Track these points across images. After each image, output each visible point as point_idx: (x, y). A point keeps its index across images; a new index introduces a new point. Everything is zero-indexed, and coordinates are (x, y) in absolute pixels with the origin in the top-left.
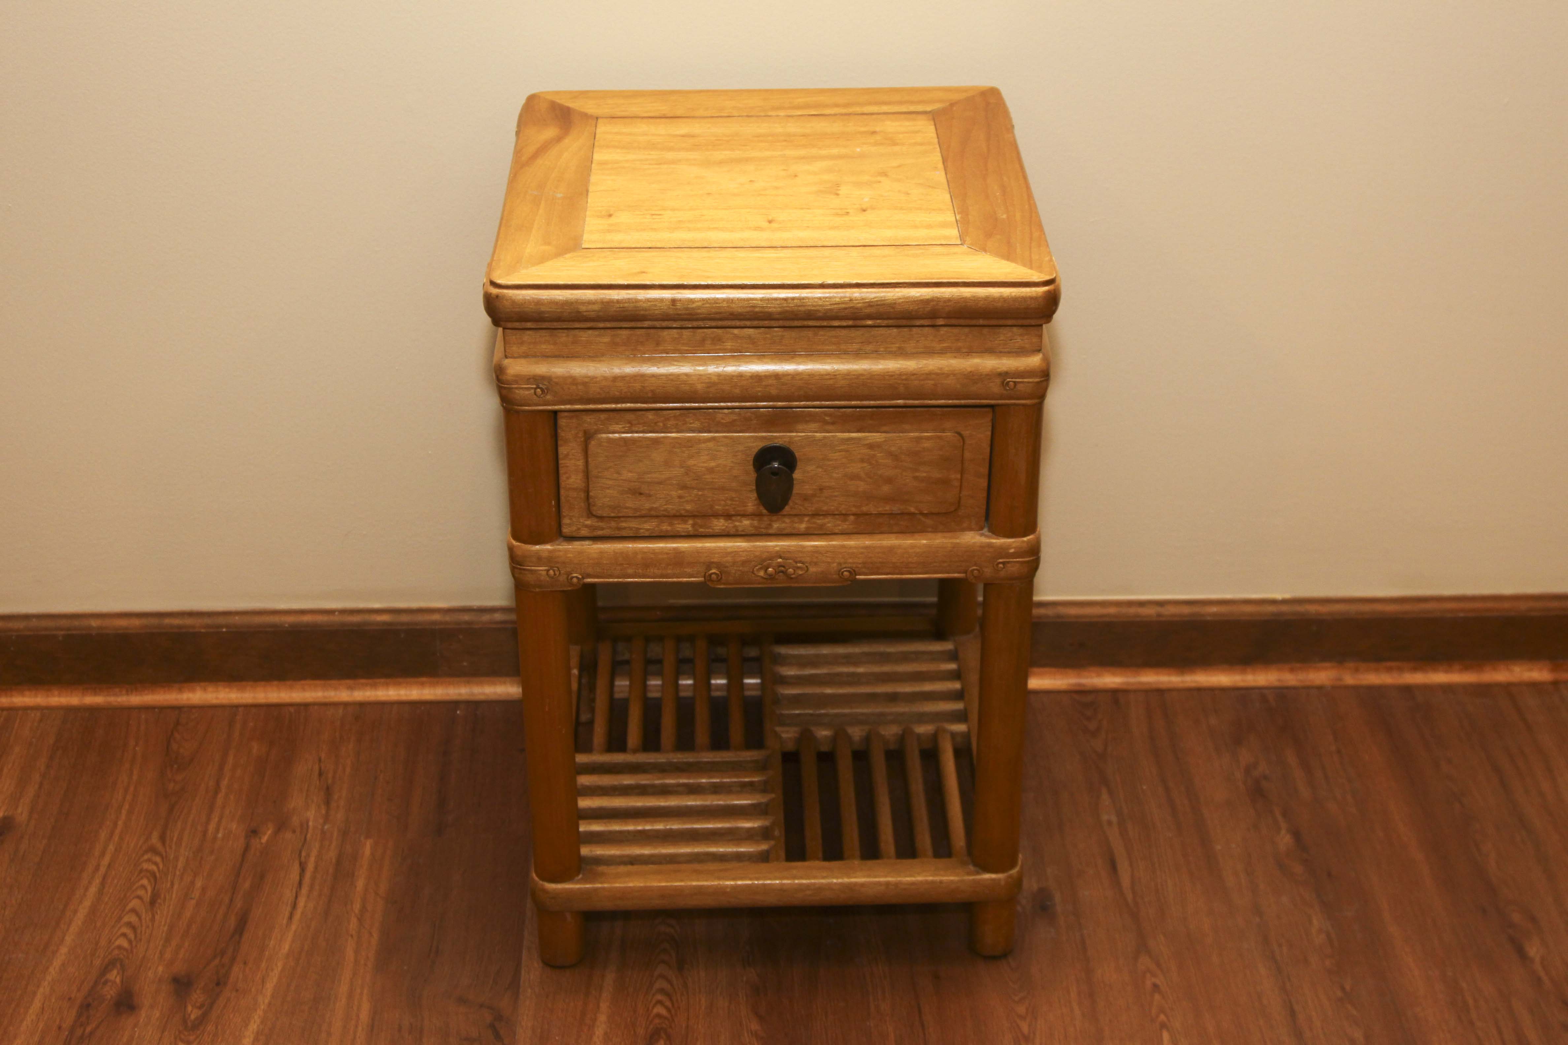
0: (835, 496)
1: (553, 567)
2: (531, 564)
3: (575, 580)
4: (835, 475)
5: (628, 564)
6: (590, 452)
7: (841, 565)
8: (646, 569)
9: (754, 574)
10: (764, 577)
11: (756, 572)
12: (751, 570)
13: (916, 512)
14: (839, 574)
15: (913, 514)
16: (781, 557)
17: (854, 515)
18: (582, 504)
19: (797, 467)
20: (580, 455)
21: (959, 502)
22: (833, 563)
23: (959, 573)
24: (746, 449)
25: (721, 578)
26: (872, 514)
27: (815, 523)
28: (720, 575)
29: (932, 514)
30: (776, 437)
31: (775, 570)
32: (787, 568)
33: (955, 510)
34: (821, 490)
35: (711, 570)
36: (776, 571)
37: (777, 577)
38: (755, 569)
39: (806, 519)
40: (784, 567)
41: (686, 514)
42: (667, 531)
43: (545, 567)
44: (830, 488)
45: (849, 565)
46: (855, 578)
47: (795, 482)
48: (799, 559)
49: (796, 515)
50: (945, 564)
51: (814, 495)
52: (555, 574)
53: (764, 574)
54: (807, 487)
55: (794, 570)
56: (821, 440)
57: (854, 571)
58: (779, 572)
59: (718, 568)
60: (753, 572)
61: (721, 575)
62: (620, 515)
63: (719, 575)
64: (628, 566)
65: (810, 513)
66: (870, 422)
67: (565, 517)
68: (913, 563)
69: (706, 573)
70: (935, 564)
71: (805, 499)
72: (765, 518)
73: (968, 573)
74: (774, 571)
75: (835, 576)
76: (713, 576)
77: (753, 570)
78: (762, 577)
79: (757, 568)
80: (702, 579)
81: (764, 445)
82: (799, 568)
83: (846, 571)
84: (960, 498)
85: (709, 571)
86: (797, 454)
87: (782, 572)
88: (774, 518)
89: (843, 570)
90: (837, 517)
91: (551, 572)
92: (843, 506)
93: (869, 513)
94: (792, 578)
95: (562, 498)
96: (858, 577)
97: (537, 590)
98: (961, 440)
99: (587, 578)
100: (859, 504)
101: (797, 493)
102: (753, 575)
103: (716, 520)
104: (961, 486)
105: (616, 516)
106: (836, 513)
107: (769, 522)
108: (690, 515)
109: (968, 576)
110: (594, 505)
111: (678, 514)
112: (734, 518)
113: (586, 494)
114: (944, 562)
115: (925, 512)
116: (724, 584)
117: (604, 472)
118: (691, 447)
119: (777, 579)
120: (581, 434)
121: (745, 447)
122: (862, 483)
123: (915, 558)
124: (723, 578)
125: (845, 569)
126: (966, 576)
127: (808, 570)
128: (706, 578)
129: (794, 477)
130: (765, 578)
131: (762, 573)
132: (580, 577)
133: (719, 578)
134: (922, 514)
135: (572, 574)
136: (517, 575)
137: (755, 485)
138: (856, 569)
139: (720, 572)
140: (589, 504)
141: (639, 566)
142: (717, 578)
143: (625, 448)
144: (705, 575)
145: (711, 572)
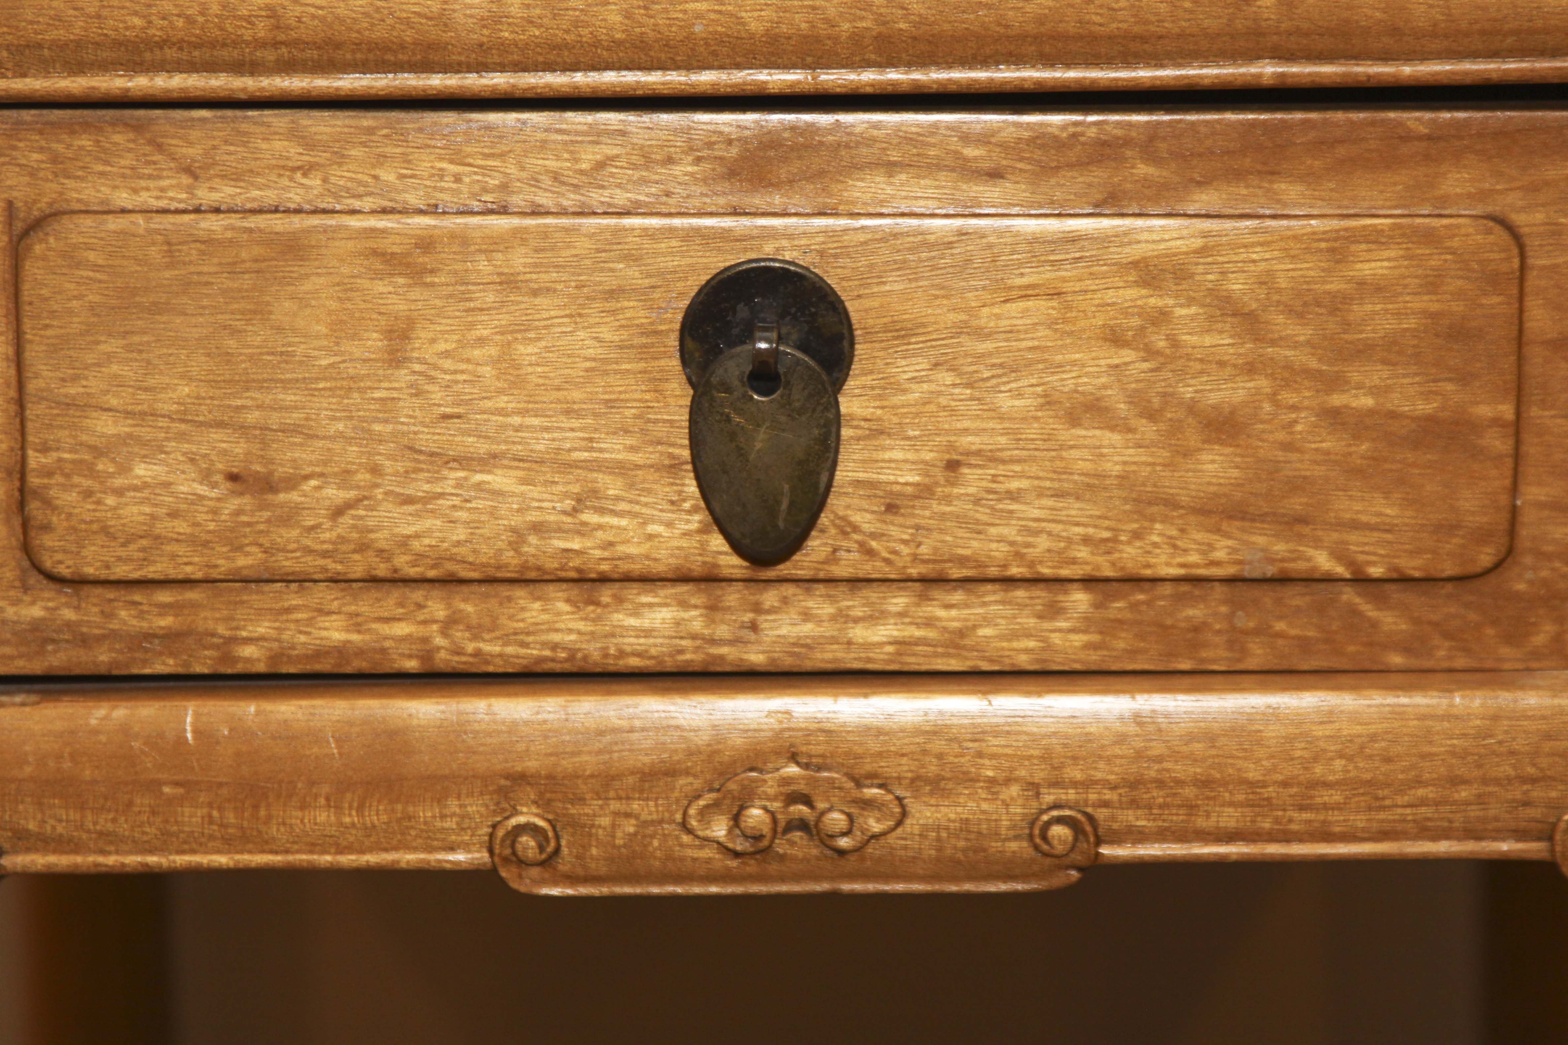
0: (1013, 496)
4: (1006, 403)
5: (177, 784)
6: (27, 293)
7: (1038, 795)
8: (256, 807)
9: (690, 831)
10: (730, 845)
11: (694, 823)
12: (678, 817)
13: (1340, 570)
14: (1031, 837)
15: (1330, 579)
16: (794, 758)
17: (1089, 582)
19: (856, 367)
21: (1512, 532)
22: (1008, 781)
23: (1520, 835)
24: (647, 282)
25: (557, 850)
26: (1155, 580)
27: (929, 622)
28: (551, 834)
29: (1403, 580)
30: (771, 234)
31: (772, 814)
32: (821, 805)
33: (1498, 566)
34: (952, 466)
35: (515, 813)
36: (775, 821)
37: (781, 847)
38: (692, 811)
39: (898, 601)
40: (807, 801)
41: (413, 572)
42: (341, 651)
44: (992, 458)
45: (1071, 795)
46: (1098, 854)
47: (845, 432)
48: (868, 767)
49: (856, 582)
50: (1464, 794)
51: (925, 491)
53: (730, 831)
54: (898, 455)
55: (849, 816)
56: (950, 245)
57: (1090, 818)
58: (790, 827)
59: (543, 803)
60: (684, 826)
61: (557, 838)
62: (152, 571)
64: (181, 791)
65: (913, 572)
66: (1143, 169)
68: (1327, 785)
69: (494, 826)
70: (1421, 792)
71: (891, 508)
72: (732, 596)
73: (1558, 837)
74: (767, 818)
75: (1014, 846)
76: (526, 841)
77: (685, 814)
78: (718, 843)
79: (702, 803)
80: (481, 856)
81: (722, 265)
82: (868, 804)
83: (1060, 820)
84: (1514, 512)
85: (507, 818)
86: (851, 306)
87: (803, 825)
88: (770, 597)
89: (1045, 818)
90: (1020, 594)
92: (1043, 543)
93: (1148, 572)
94: (842, 853)
96: (1106, 850)
98: (1515, 251)
99: (15, 851)
100: (1106, 534)
101: (858, 483)
102: (686, 838)
103: (537, 605)
104: (1517, 456)
105: (136, 575)
106: (1015, 571)
107: (748, 617)
108: (432, 574)
109: (1558, 849)
110: (47, 528)
111: (382, 570)
112: (606, 595)
113: (17, 484)
114: (1456, 781)
115: (1376, 571)
116: (571, 879)
117: (86, 378)
118: (432, 271)
119: (782, 858)
121: (649, 276)
122: (1116, 438)
123: (1339, 764)
124: (565, 851)
125: (1055, 813)
126: (1552, 851)
127: (904, 814)
128: (497, 851)
129: (843, 410)
130: (736, 854)
131: (720, 829)
133: (550, 849)
134: (1360, 580)
137: (686, 442)
138: (1101, 814)
139: (549, 821)
140: (25, 525)
141: (224, 791)
142: (541, 848)
143: (169, 273)
144: (491, 836)
145: (514, 821)
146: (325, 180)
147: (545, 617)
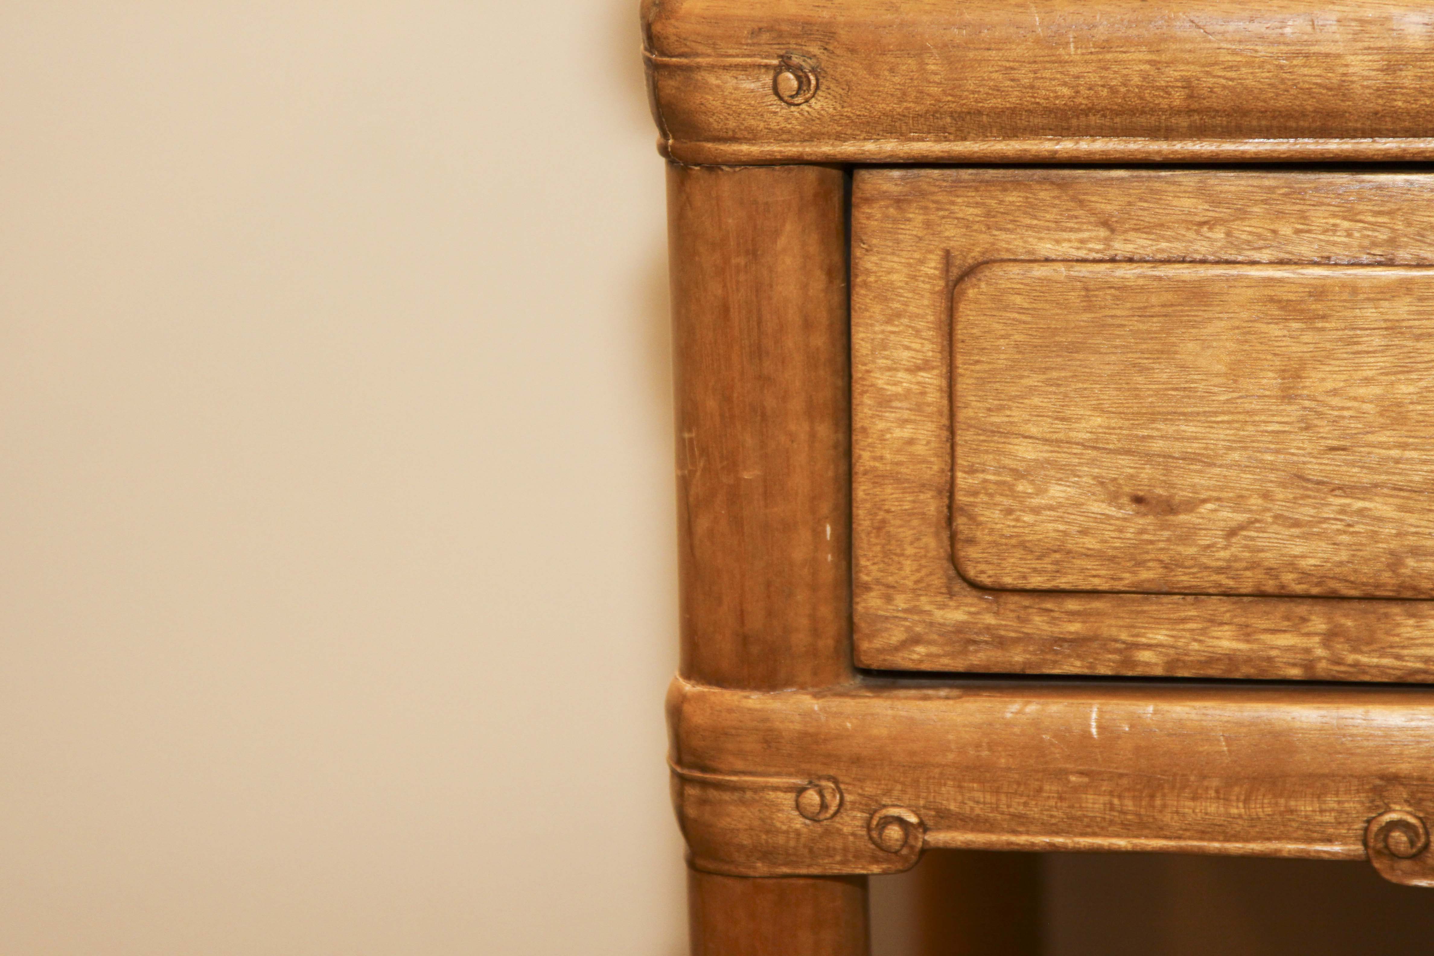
1: (820, 778)
2: (740, 765)
3: (894, 832)
5: (1082, 773)
6: (960, 333)
8: (1152, 797)
18: (930, 541)
20: (928, 346)
25: (1427, 846)
28: (1421, 831)
35: (1388, 810)
41: (1299, 588)
42: (1231, 658)
43: (790, 775)
52: (824, 806)
59: (1414, 802)
61: (1427, 834)
62: (1063, 582)
63: (1417, 835)
64: (1086, 780)
67: (867, 588)
69: (1369, 821)
76: (1398, 836)
80: (1356, 849)
91: (812, 797)
95: (861, 513)
97: (761, 868)
99: (938, 829)
103: (1411, 622)
105: (1049, 585)
108: (1315, 591)
110: (971, 541)
111: (1270, 586)
113: (946, 501)
117: (1010, 408)
118: (1324, 317)
120: (932, 266)
128: (1371, 844)
132: (913, 819)
133: (1420, 844)
135: (885, 806)
136: (692, 812)
139: (1420, 819)
140: (953, 538)
141: (1125, 781)
142: (1412, 843)
143: (1087, 316)
144: (1366, 830)
145: (1388, 817)
146: (1228, 234)
147: (1418, 633)
